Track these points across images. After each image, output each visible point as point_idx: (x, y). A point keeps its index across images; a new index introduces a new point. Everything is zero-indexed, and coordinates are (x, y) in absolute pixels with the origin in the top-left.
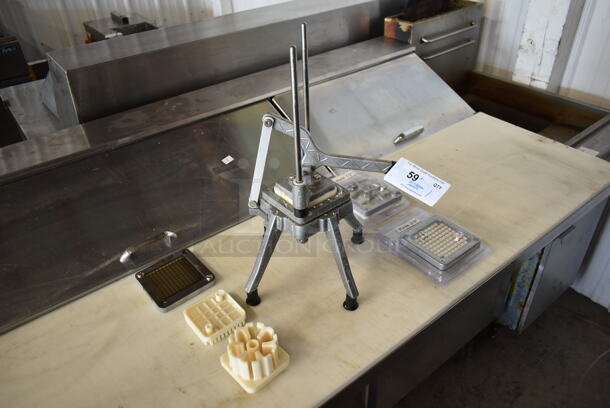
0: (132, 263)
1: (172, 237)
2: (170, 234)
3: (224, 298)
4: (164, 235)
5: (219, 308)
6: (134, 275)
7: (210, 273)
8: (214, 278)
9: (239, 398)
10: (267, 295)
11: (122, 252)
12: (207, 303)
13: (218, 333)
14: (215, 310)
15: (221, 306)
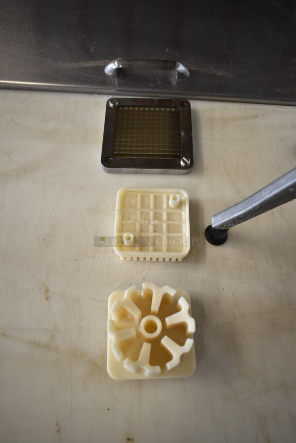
0: (116, 81)
1: (181, 75)
2: (181, 68)
3: (180, 205)
4: (174, 66)
5: (165, 217)
6: (106, 98)
7: (191, 157)
8: (189, 168)
9: (96, 365)
10: (240, 240)
11: (111, 60)
12: (155, 198)
13: (136, 253)
14: (157, 216)
15: (168, 215)
